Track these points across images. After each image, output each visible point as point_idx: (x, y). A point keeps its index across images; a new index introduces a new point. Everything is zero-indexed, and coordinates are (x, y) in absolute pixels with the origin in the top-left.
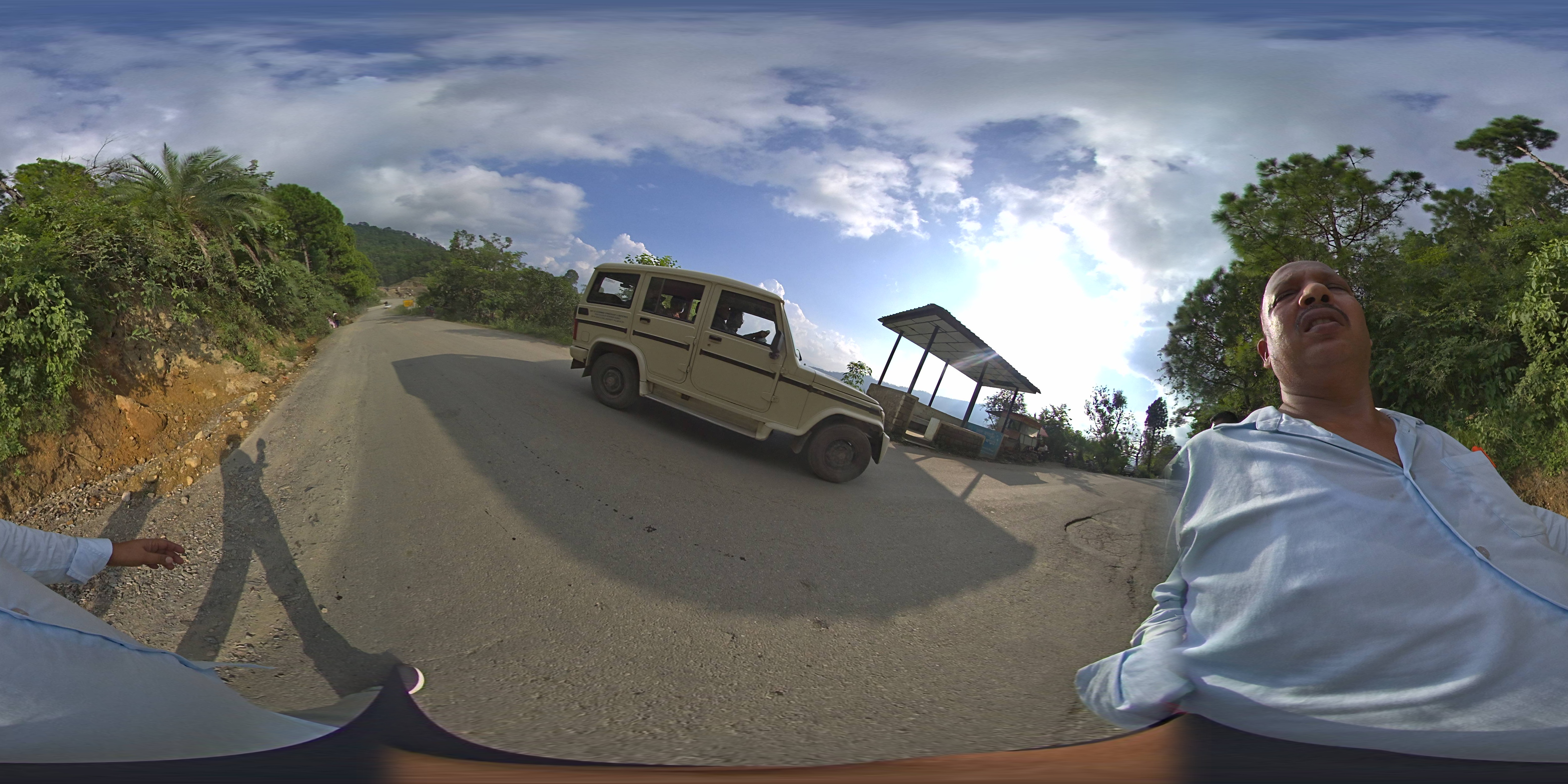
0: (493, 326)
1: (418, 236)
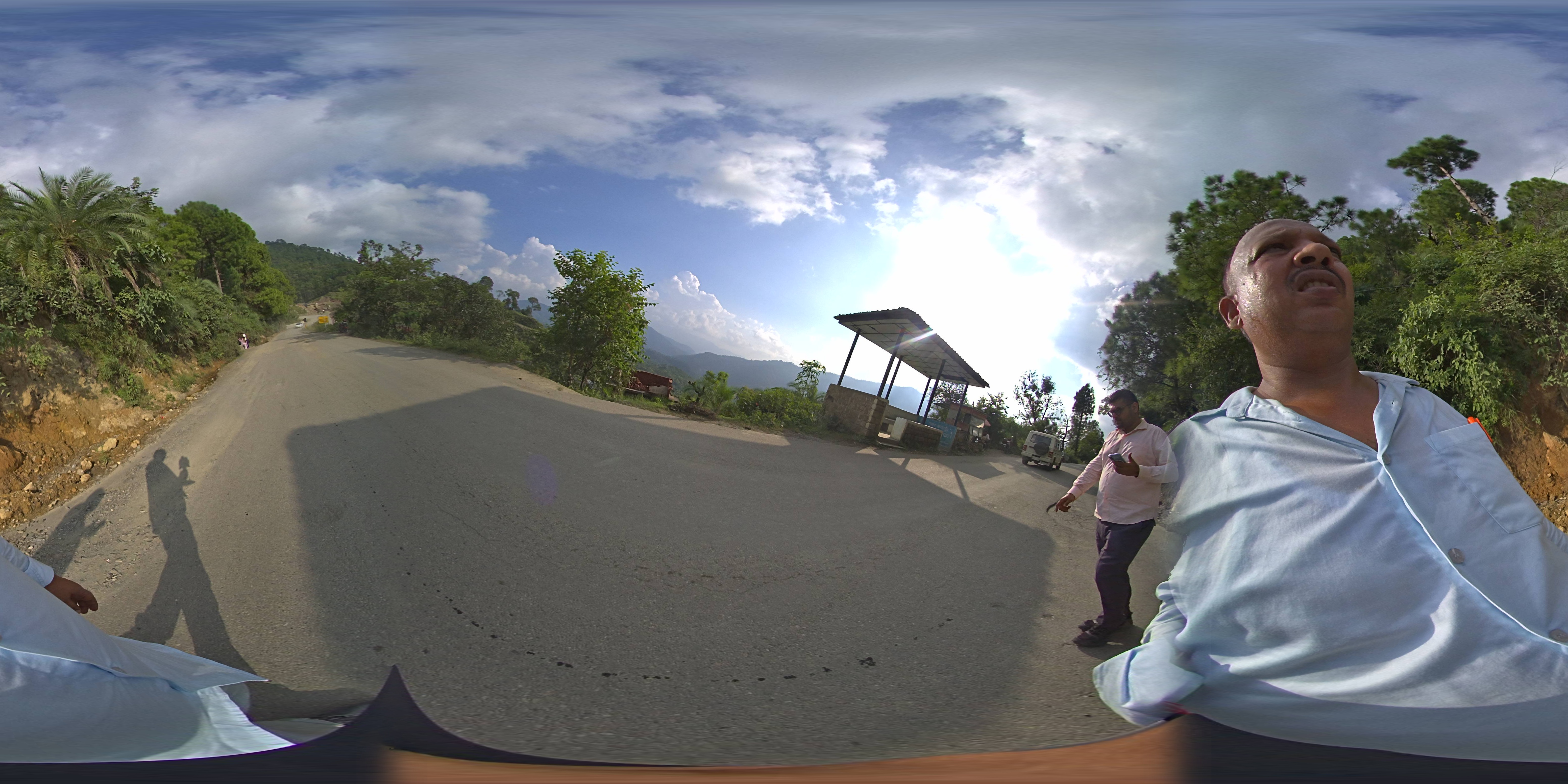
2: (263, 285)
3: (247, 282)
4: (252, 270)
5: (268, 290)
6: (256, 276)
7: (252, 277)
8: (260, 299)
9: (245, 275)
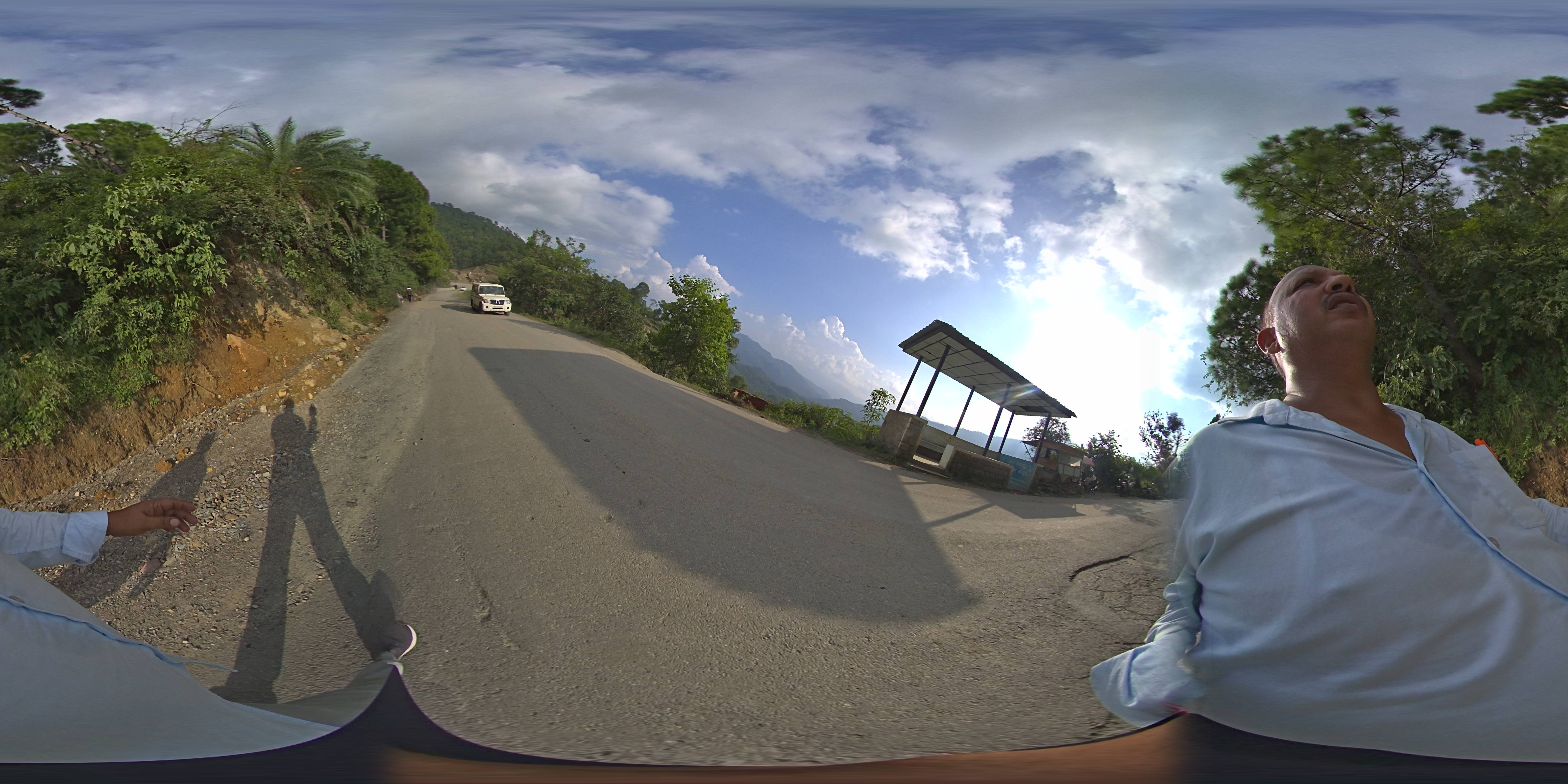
0: (551, 322)
1: (500, 225)
2: (425, 246)
3: (410, 242)
4: (417, 231)
5: (428, 252)
6: (420, 237)
7: (416, 237)
8: (419, 259)
9: (408, 235)
